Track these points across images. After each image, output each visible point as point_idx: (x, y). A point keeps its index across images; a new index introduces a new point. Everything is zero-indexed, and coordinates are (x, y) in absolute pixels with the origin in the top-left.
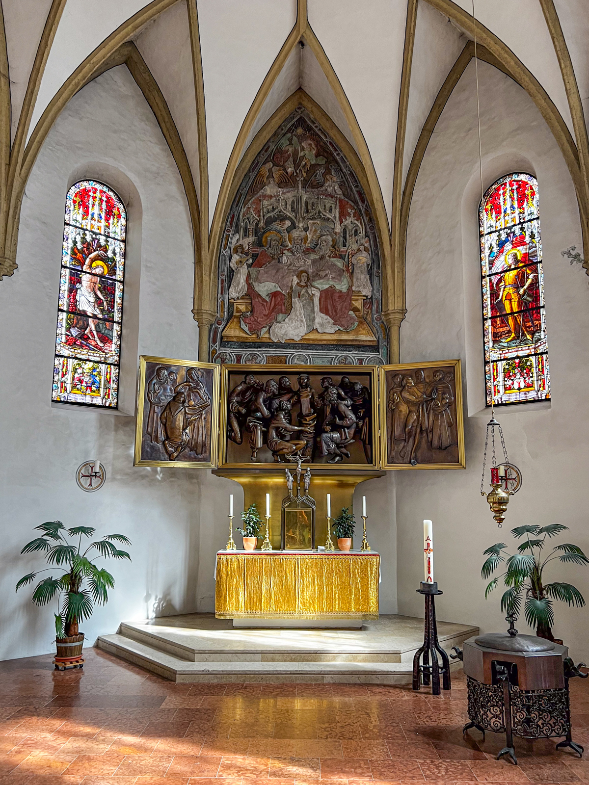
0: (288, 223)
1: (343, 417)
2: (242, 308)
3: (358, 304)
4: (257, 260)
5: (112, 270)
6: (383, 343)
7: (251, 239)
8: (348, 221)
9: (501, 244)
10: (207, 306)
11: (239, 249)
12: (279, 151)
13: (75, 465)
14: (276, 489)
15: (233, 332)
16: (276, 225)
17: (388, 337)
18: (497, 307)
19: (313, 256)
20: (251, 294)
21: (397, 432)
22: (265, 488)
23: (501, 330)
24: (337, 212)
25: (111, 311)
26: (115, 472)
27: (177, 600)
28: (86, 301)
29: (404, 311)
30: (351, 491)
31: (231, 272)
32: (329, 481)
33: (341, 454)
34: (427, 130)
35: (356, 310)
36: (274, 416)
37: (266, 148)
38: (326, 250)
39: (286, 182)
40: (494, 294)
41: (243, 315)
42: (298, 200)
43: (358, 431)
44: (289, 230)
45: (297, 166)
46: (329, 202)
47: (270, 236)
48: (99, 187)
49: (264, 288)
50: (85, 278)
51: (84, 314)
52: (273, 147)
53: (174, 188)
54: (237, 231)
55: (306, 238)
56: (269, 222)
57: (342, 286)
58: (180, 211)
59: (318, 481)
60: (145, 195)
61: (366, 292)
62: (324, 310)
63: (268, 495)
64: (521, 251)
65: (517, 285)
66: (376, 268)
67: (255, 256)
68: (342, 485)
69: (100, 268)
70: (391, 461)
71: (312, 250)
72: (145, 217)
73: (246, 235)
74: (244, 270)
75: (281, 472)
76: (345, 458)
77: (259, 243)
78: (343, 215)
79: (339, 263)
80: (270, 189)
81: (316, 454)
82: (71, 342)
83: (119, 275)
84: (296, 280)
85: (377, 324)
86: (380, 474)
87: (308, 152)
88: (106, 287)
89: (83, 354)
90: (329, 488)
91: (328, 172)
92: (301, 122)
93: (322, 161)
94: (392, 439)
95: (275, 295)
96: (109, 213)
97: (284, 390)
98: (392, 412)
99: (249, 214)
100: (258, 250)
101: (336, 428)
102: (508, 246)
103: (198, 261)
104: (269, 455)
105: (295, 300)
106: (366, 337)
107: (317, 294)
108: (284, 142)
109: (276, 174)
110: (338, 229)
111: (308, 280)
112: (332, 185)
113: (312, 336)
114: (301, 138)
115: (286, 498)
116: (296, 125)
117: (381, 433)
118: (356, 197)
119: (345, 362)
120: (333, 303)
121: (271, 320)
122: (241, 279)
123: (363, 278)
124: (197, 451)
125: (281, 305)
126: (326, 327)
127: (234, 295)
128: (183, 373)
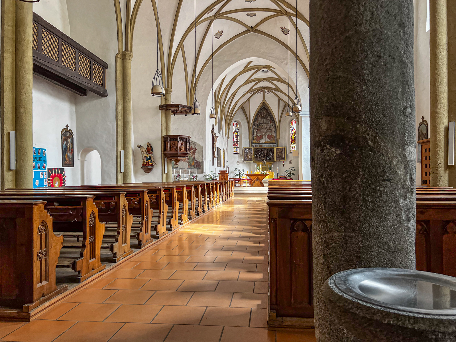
1: (270, 154)
3: (273, 137)
4: (258, 130)
5: (238, 134)
7: (257, 127)
8: (272, 124)
10: (251, 138)
11: (255, 129)
13: (236, 161)
14: (261, 164)
15: (254, 142)
16: (260, 125)
17: (277, 142)
18: (292, 138)
20: (257, 136)
21: (277, 156)
22: (260, 164)
25: (238, 140)
26: (241, 162)
28: (235, 140)
36: (261, 154)
37: (259, 112)
38: (268, 128)
39: (262, 118)
41: (256, 139)
42: (264, 120)
43: (272, 156)
45: (263, 115)
46: (268, 121)
47: (260, 127)
49: (259, 135)
50: (235, 136)
53: (245, 121)
56: (259, 124)
57: (270, 134)
58: (246, 124)
59: (267, 163)
60: (242, 123)
61: (274, 135)
62: (268, 138)
64: (295, 131)
66: (276, 131)
67: (257, 130)
68: (270, 163)
69: (236, 134)
70: (277, 160)
71: (266, 128)
72: (242, 127)
74: (256, 132)
75: (262, 162)
76: (270, 160)
78: (271, 123)
79: (270, 130)
80: (259, 119)
81: (266, 160)
82: (234, 145)
84: (263, 133)
85: (276, 140)
86: (275, 162)
87: (265, 112)
88: (237, 137)
89: (235, 147)
90: (268, 164)
91: (268, 116)
92: (264, 107)
93: (267, 114)
95: (260, 136)
97: (262, 151)
98: (277, 154)
99: (256, 123)
101: (269, 156)
103: (249, 131)
104: (260, 160)
105: (263, 136)
106: (274, 142)
107: (267, 135)
108: (261, 111)
109: (260, 116)
110: (270, 125)
111: (265, 133)
112: (269, 118)
113: (266, 142)
114: (264, 110)
115: (263, 165)
116: (263, 108)
117: (275, 156)
118: (273, 120)
119: (271, 146)
120: (269, 137)
121: (260, 140)
122: (255, 133)
123: (273, 133)
124: (251, 159)
125: (261, 137)
126: (268, 140)
127: (254, 136)
128: (248, 149)
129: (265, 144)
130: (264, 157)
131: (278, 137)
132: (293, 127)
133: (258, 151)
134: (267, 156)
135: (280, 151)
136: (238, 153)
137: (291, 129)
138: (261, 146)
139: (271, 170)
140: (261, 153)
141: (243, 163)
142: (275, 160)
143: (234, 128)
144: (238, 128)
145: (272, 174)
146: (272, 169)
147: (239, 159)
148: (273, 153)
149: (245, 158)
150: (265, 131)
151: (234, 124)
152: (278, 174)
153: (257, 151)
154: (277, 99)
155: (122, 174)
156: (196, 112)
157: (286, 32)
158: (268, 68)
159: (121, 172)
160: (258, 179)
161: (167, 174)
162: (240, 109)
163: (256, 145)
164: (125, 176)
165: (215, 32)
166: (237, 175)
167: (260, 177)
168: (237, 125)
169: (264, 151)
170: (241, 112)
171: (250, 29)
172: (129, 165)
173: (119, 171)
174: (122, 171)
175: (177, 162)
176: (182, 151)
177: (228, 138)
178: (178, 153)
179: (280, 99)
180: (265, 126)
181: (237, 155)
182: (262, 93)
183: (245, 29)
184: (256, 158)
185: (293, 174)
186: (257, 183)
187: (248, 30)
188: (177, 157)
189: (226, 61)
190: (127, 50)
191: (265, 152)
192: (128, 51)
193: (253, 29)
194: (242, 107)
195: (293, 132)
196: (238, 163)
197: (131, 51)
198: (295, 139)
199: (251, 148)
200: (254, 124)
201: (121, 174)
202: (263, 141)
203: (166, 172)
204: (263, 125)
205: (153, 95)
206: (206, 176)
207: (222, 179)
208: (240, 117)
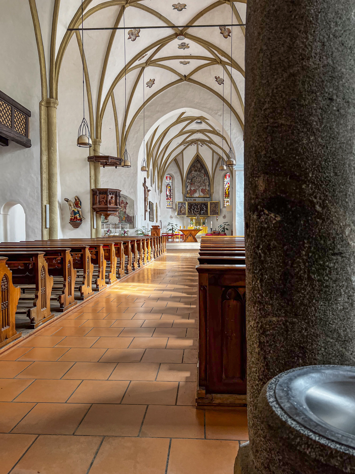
3: (207, 191)
7: (190, 180)
8: (205, 177)
10: (184, 192)
11: (188, 182)
13: (169, 216)
14: (195, 219)
15: (188, 196)
16: (194, 178)
17: (211, 196)
18: (226, 193)
20: (190, 190)
21: (211, 211)
22: (193, 219)
26: (174, 217)
28: (168, 194)
31: (187, 186)
37: (192, 165)
39: (196, 171)
41: (189, 193)
42: (197, 174)
43: (206, 211)
45: (197, 168)
46: (202, 174)
47: (193, 180)
49: (192, 189)
50: (168, 190)
53: (179, 174)
54: (188, 179)
56: (193, 178)
57: (204, 188)
58: (180, 178)
59: (200, 218)
60: (175, 175)
61: (208, 189)
62: (201, 192)
64: (229, 185)
67: (191, 183)
68: (204, 218)
69: (169, 188)
72: (175, 179)
74: (189, 186)
75: (195, 217)
76: (204, 215)
78: (204, 176)
79: (204, 184)
80: (193, 172)
81: (200, 214)
82: (167, 199)
84: (197, 187)
86: (209, 216)
87: (199, 165)
88: (170, 191)
89: (168, 201)
90: (202, 219)
91: (202, 169)
92: (198, 160)
93: (201, 167)
95: (194, 190)
98: (210, 208)
99: (190, 176)
101: (203, 210)
103: (182, 185)
104: (194, 214)
105: (197, 190)
106: (208, 196)
107: (200, 189)
108: (195, 164)
109: (194, 169)
110: (204, 179)
111: (199, 187)
112: (203, 171)
114: (198, 163)
116: (197, 161)
117: (209, 211)
118: (206, 173)
119: (205, 200)
120: (203, 191)
121: (193, 194)
122: (189, 187)
123: (207, 186)
124: (184, 214)
125: (195, 191)
126: (202, 195)
127: (188, 190)
128: (182, 203)
129: (198, 199)
130: (198, 211)
131: (212, 191)
132: (227, 180)
133: (192, 205)
134: (201, 211)
135: (213, 205)
136: (172, 207)
137: (225, 182)
138: (195, 200)
139: (204, 225)
140: (195, 208)
141: (176, 217)
142: (209, 215)
143: (167, 182)
144: (171, 181)
145: (206, 229)
146: (206, 224)
147: (172, 214)
148: (207, 207)
149: (178, 212)
150: (199, 184)
151: (167, 177)
152: (211, 229)
153: (190, 206)
154: (211, 151)
155: (48, 229)
156: (126, 164)
157: (220, 81)
158: (202, 119)
159: (46, 228)
160: (191, 234)
161: (97, 230)
162: (174, 162)
163: (190, 199)
164: (51, 231)
165: (147, 80)
166: (170, 230)
167: (193, 232)
168: (170, 178)
169: (197, 205)
170: (174, 164)
171: (184, 78)
172: (55, 220)
173: (44, 226)
174: (48, 226)
175: (107, 216)
176: (112, 205)
177: (161, 191)
178: (107, 208)
179: (214, 151)
180: (199, 179)
181: (170, 210)
182: (196, 145)
183: (178, 78)
184: (190, 212)
185: (227, 229)
186: (190, 238)
187: (181, 79)
188: (107, 211)
189: (158, 112)
190: (51, 96)
191: (199, 207)
192: (53, 98)
193: (186, 78)
194: (175, 160)
195: (227, 186)
196: (171, 217)
197: (57, 99)
198: (229, 194)
199: (185, 202)
200: (187, 177)
201: (46, 229)
202: (196, 195)
203: (95, 227)
204: (197, 178)
205: (79, 145)
206: (137, 231)
207: (154, 234)
208: (172, 170)
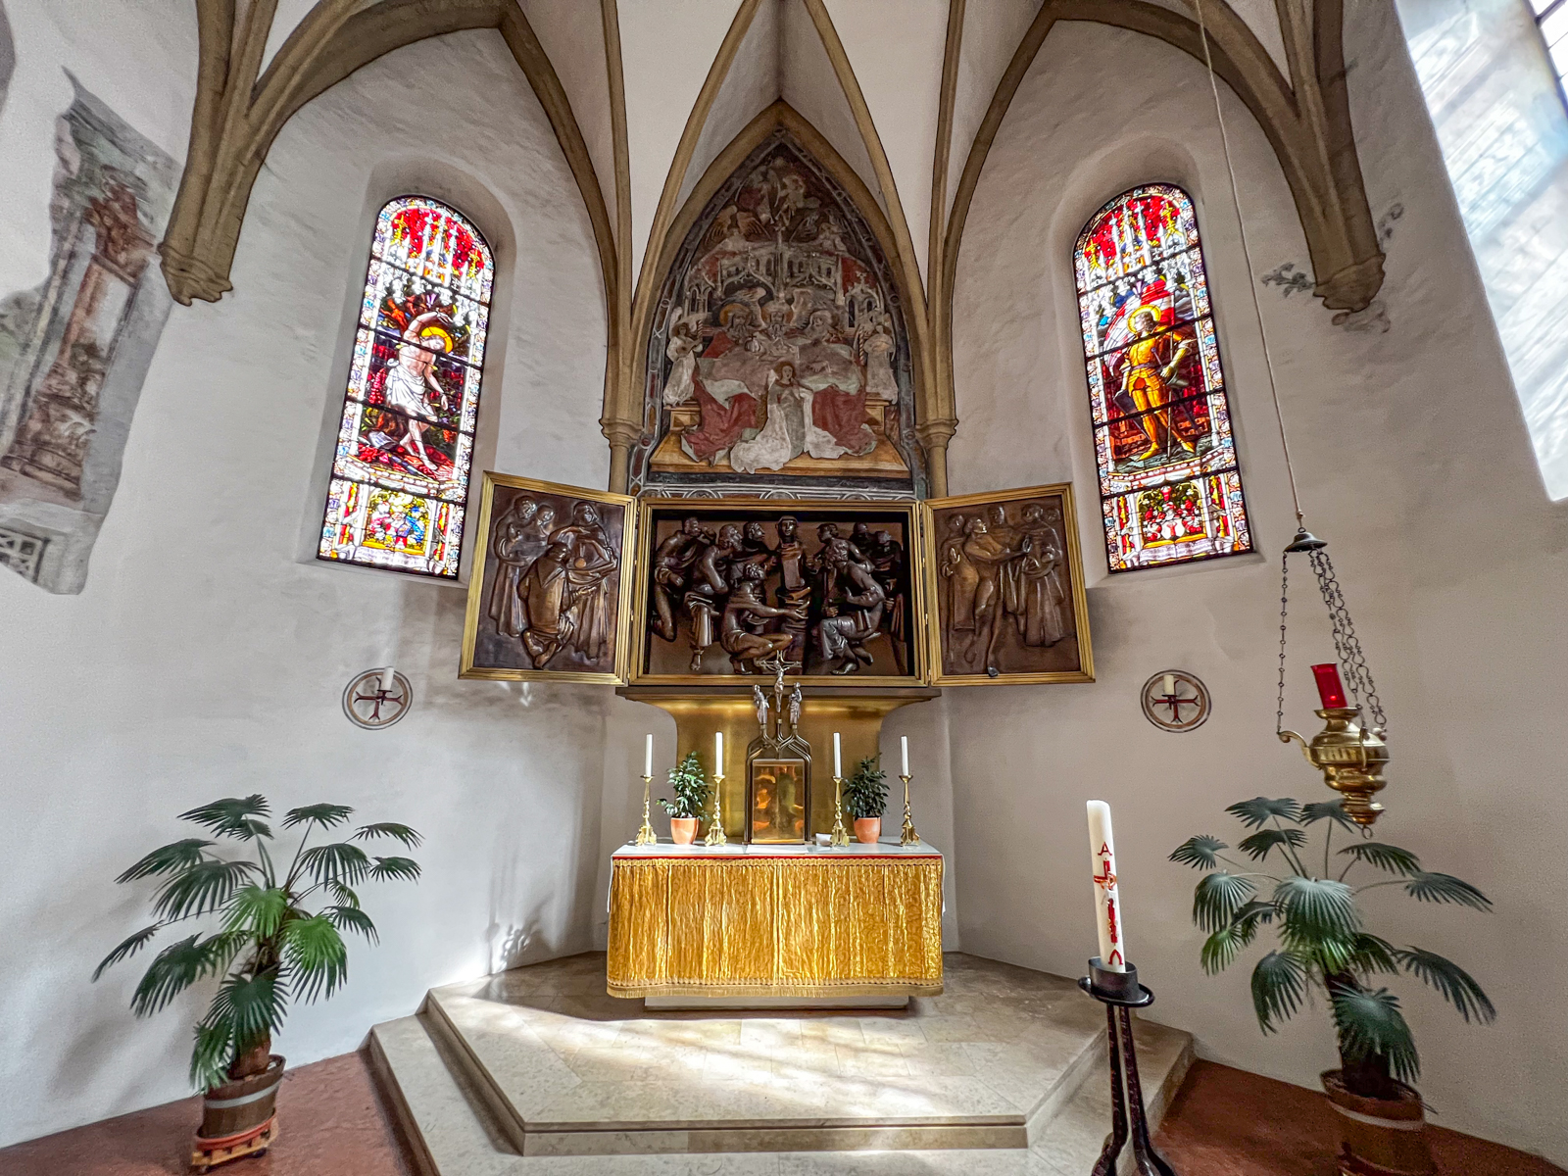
0: (761, 292)
1: (859, 590)
2: (685, 419)
3: (876, 413)
4: (710, 347)
5: (462, 347)
6: (919, 476)
7: (702, 315)
8: (856, 290)
9: (1119, 302)
10: (624, 414)
11: (681, 330)
12: (748, 190)
13: (342, 675)
15: (668, 456)
16: (741, 295)
17: (927, 467)
18: (1119, 403)
19: (801, 341)
20: (699, 398)
21: (960, 615)
23: (1130, 440)
24: (838, 276)
25: (454, 410)
26: (434, 690)
27: (554, 932)
28: (405, 388)
29: (953, 422)
30: (876, 726)
31: (668, 365)
32: (833, 709)
33: (854, 658)
34: (983, 141)
35: (872, 422)
36: (733, 590)
37: (727, 185)
38: (822, 331)
39: (757, 233)
40: (1112, 383)
41: (686, 430)
42: (778, 259)
44: (762, 302)
45: (774, 211)
46: (826, 262)
47: (733, 310)
48: (444, 213)
49: (722, 389)
50: (407, 353)
51: (399, 413)
52: (737, 184)
53: (576, 226)
54: (679, 303)
55: (790, 314)
56: (730, 290)
57: (850, 386)
58: (585, 265)
59: (813, 708)
60: (522, 228)
61: (889, 394)
62: (820, 422)
63: (719, 736)
64: (1160, 305)
65: (1154, 364)
66: (905, 357)
67: (707, 341)
69: (437, 339)
70: (949, 670)
71: (800, 331)
72: (519, 259)
73: (693, 308)
74: (689, 361)
75: (746, 692)
76: (862, 665)
77: (714, 321)
78: (848, 280)
79: (844, 351)
80: (734, 243)
81: (810, 657)
82: (368, 456)
83: (475, 355)
84: (773, 376)
85: (908, 446)
86: (927, 695)
87: (792, 190)
88: (448, 373)
89: (394, 479)
91: (824, 218)
92: (782, 150)
93: (814, 204)
94: (947, 627)
95: (739, 399)
96: (461, 256)
97: (753, 546)
98: (948, 581)
99: (699, 276)
100: (712, 332)
102: (1133, 303)
103: (613, 343)
104: (725, 661)
105: (773, 407)
106: (890, 465)
107: (809, 398)
108: (755, 177)
109: (744, 220)
110: (841, 300)
111: (794, 376)
112: (831, 237)
113: (801, 463)
114: (781, 172)
115: (756, 741)
116: (773, 155)
117: (928, 618)
120: (832, 411)
121: (732, 439)
122: (684, 374)
123: (882, 372)
125: (749, 414)
126: (824, 449)
127: (670, 398)
128: (566, 508)
129: (787, 488)
131: (936, 411)
137: (1097, 299)
141: (459, 699)
142: (933, 672)
144: (476, 282)
163: (687, 489)
196: (375, 695)
199: (614, 499)
200: (671, 284)
202: (766, 451)
